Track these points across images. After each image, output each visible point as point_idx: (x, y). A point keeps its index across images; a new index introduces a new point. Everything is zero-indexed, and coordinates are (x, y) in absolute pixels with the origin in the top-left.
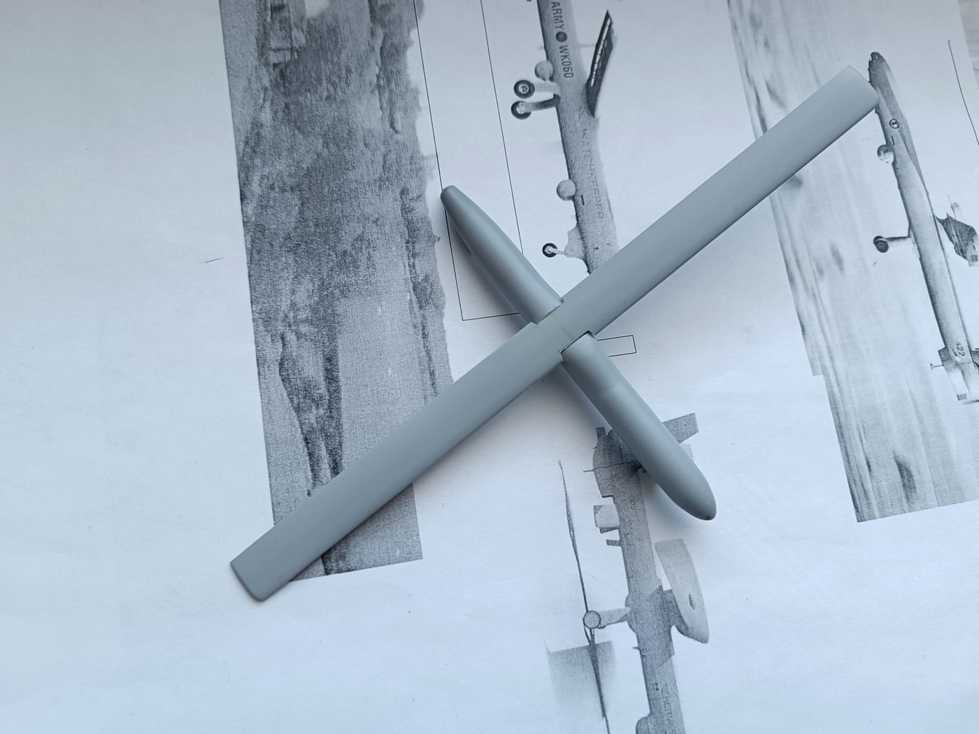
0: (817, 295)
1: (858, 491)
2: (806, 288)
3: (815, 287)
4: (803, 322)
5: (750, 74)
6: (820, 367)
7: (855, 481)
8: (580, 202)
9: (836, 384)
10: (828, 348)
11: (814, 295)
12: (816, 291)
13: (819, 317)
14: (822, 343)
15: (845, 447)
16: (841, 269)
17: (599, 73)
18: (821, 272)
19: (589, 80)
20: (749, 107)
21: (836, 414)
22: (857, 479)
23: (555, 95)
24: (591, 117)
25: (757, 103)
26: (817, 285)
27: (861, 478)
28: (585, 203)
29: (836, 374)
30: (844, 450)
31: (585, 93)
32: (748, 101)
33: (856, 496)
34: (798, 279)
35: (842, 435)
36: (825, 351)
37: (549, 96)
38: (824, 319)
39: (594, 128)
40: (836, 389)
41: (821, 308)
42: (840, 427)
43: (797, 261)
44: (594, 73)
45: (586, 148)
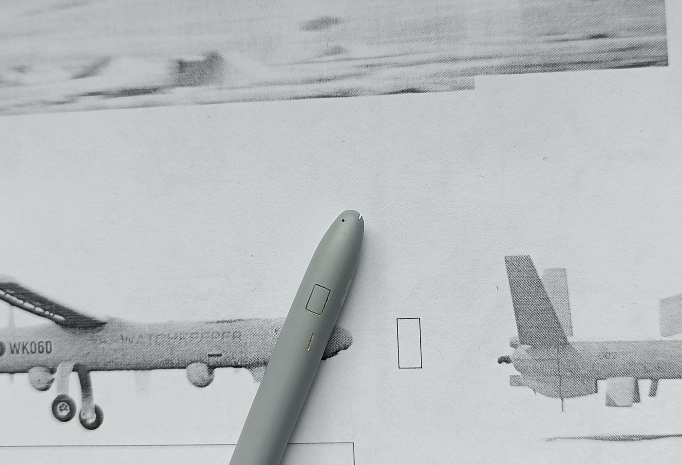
0: (368, 62)
1: (629, 57)
2: (358, 75)
3: (356, 63)
4: (402, 88)
5: (62, 99)
6: (464, 78)
7: (615, 60)
8: (217, 359)
9: (489, 60)
10: (441, 61)
11: (367, 66)
12: (362, 63)
13: (397, 65)
14: (433, 68)
15: (570, 64)
16: (336, 21)
17: (48, 307)
18: (337, 51)
19: (57, 322)
20: (106, 108)
21: (528, 68)
22: (614, 55)
23: (74, 370)
24: (106, 326)
25: (101, 96)
26: (354, 59)
27: (612, 50)
28: (219, 353)
29: (474, 58)
30: (575, 66)
31: (73, 330)
32: (97, 108)
33: (634, 61)
34: (344, 85)
35: (555, 65)
36: (445, 67)
37: (74, 378)
38: (400, 59)
39: (121, 325)
40: (496, 62)
41: (386, 60)
42: (545, 65)
43: (320, 80)
44: (47, 313)
45: (146, 340)
